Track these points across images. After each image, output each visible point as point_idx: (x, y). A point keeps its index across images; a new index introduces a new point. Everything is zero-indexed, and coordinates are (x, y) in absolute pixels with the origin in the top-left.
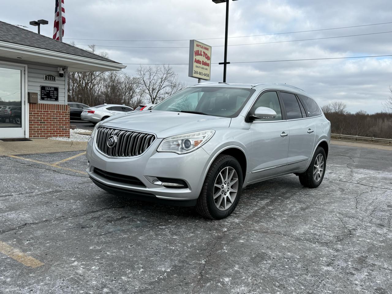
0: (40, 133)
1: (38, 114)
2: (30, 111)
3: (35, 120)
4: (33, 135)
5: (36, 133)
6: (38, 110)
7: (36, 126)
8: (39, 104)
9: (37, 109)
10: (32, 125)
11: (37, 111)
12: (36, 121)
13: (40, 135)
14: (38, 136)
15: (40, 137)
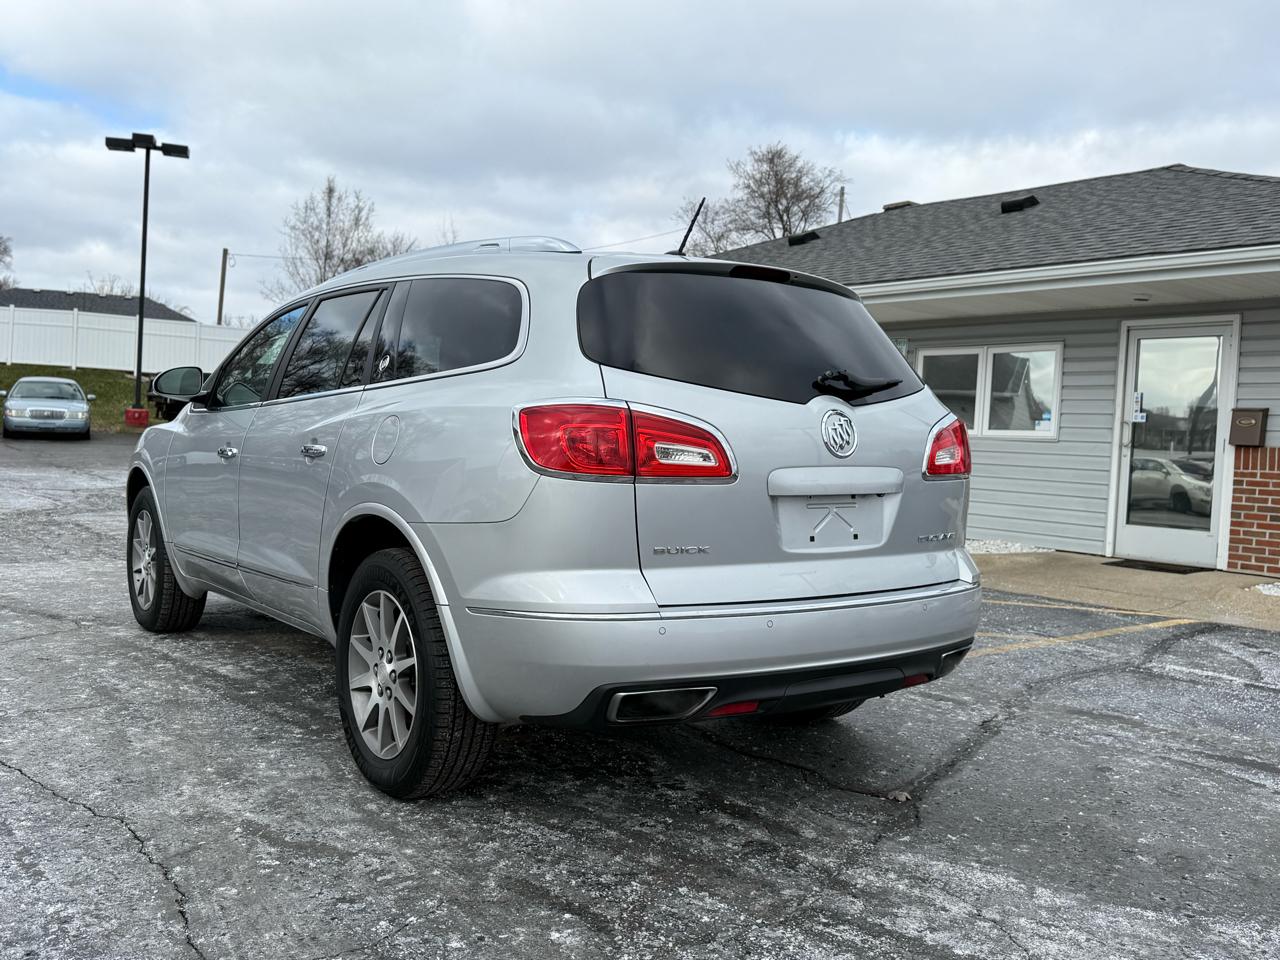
0: (1267, 555)
1: (1267, 485)
2: (1236, 474)
3: (1252, 508)
4: (1240, 562)
5: (1250, 557)
6: (1267, 471)
7: (1255, 529)
8: (1273, 450)
9: (1263, 467)
10: (1240, 524)
11: (1262, 475)
12: (1256, 512)
13: (1266, 565)
14: (1261, 569)
15: (1265, 573)
